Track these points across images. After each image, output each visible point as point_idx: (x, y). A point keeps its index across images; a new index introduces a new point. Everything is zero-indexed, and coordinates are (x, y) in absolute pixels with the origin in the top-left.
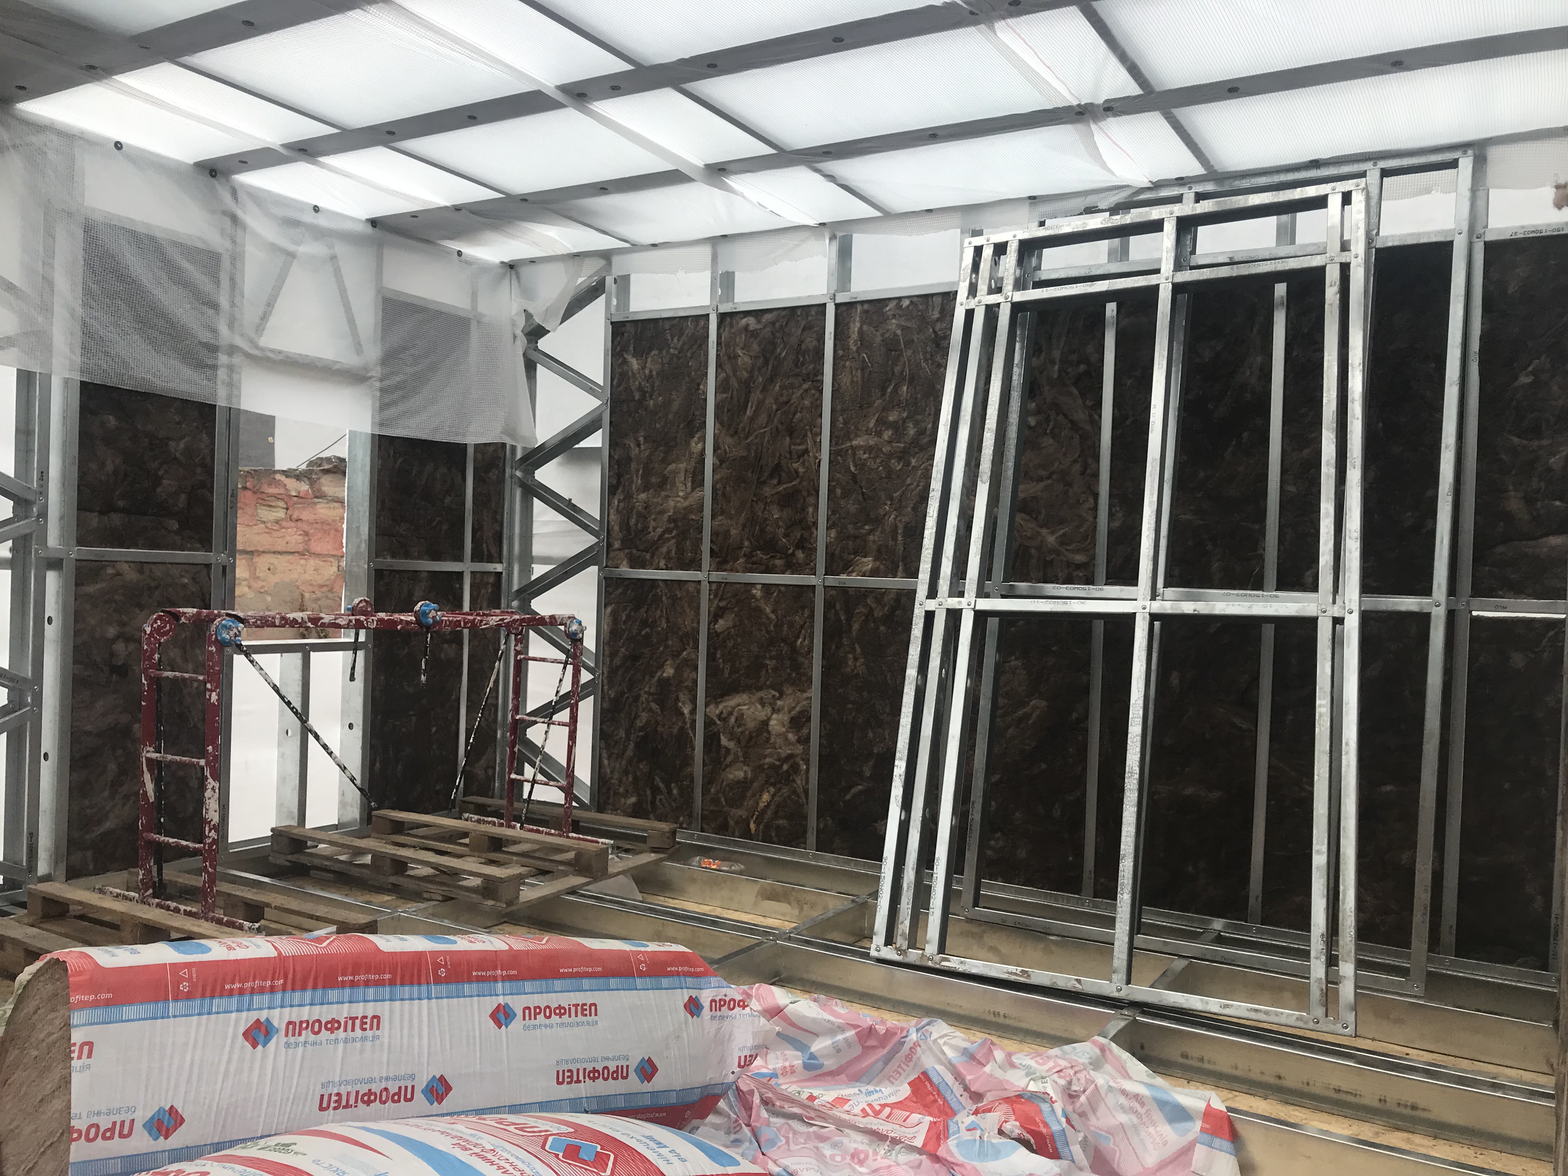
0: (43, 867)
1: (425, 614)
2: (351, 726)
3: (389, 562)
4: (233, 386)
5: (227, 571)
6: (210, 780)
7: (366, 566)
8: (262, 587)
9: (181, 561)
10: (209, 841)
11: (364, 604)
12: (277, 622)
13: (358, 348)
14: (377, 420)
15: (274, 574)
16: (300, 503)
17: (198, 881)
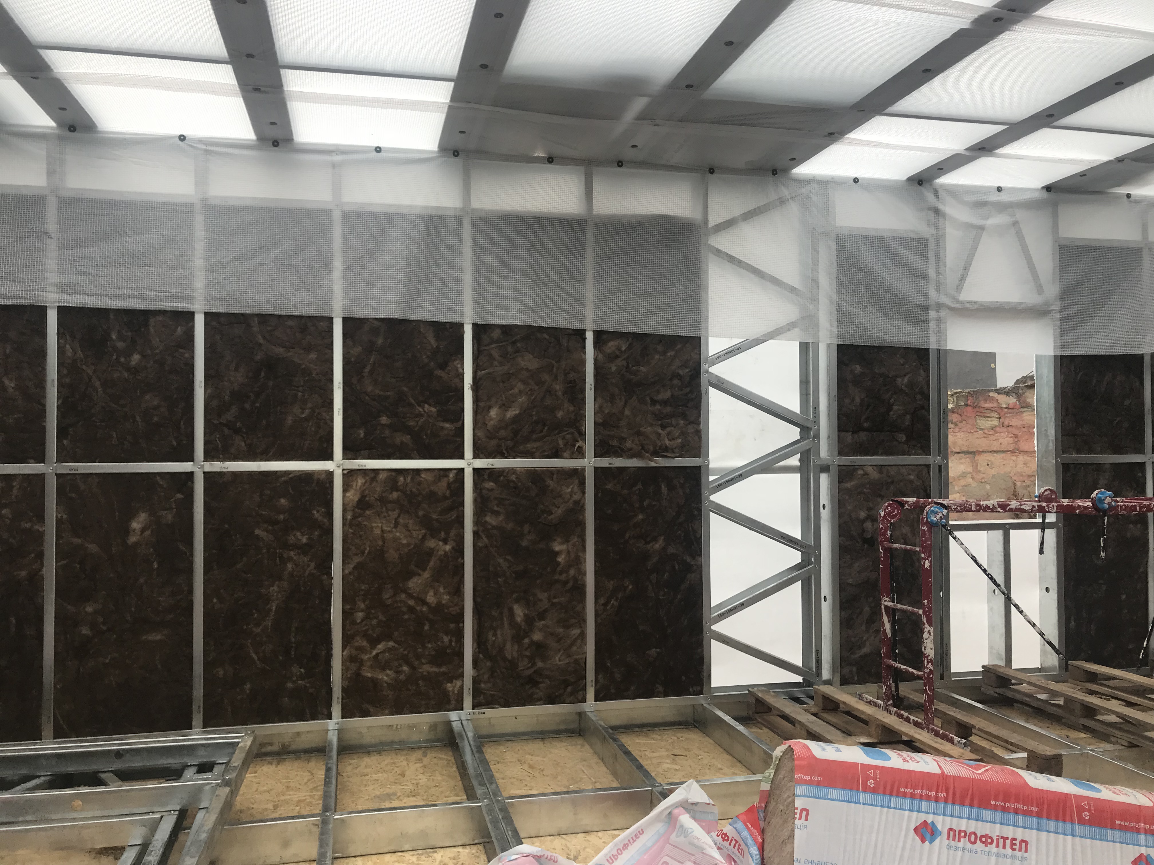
0: (826, 674)
1: (1101, 501)
2: (1047, 590)
3: (1073, 457)
4: (941, 333)
5: (942, 469)
6: (926, 625)
7: (1054, 461)
8: (983, 478)
9: (909, 463)
10: (927, 671)
11: (1049, 492)
12: (973, 509)
13: (1040, 289)
14: (1059, 343)
15: (992, 468)
16: (1010, 413)
17: (922, 699)
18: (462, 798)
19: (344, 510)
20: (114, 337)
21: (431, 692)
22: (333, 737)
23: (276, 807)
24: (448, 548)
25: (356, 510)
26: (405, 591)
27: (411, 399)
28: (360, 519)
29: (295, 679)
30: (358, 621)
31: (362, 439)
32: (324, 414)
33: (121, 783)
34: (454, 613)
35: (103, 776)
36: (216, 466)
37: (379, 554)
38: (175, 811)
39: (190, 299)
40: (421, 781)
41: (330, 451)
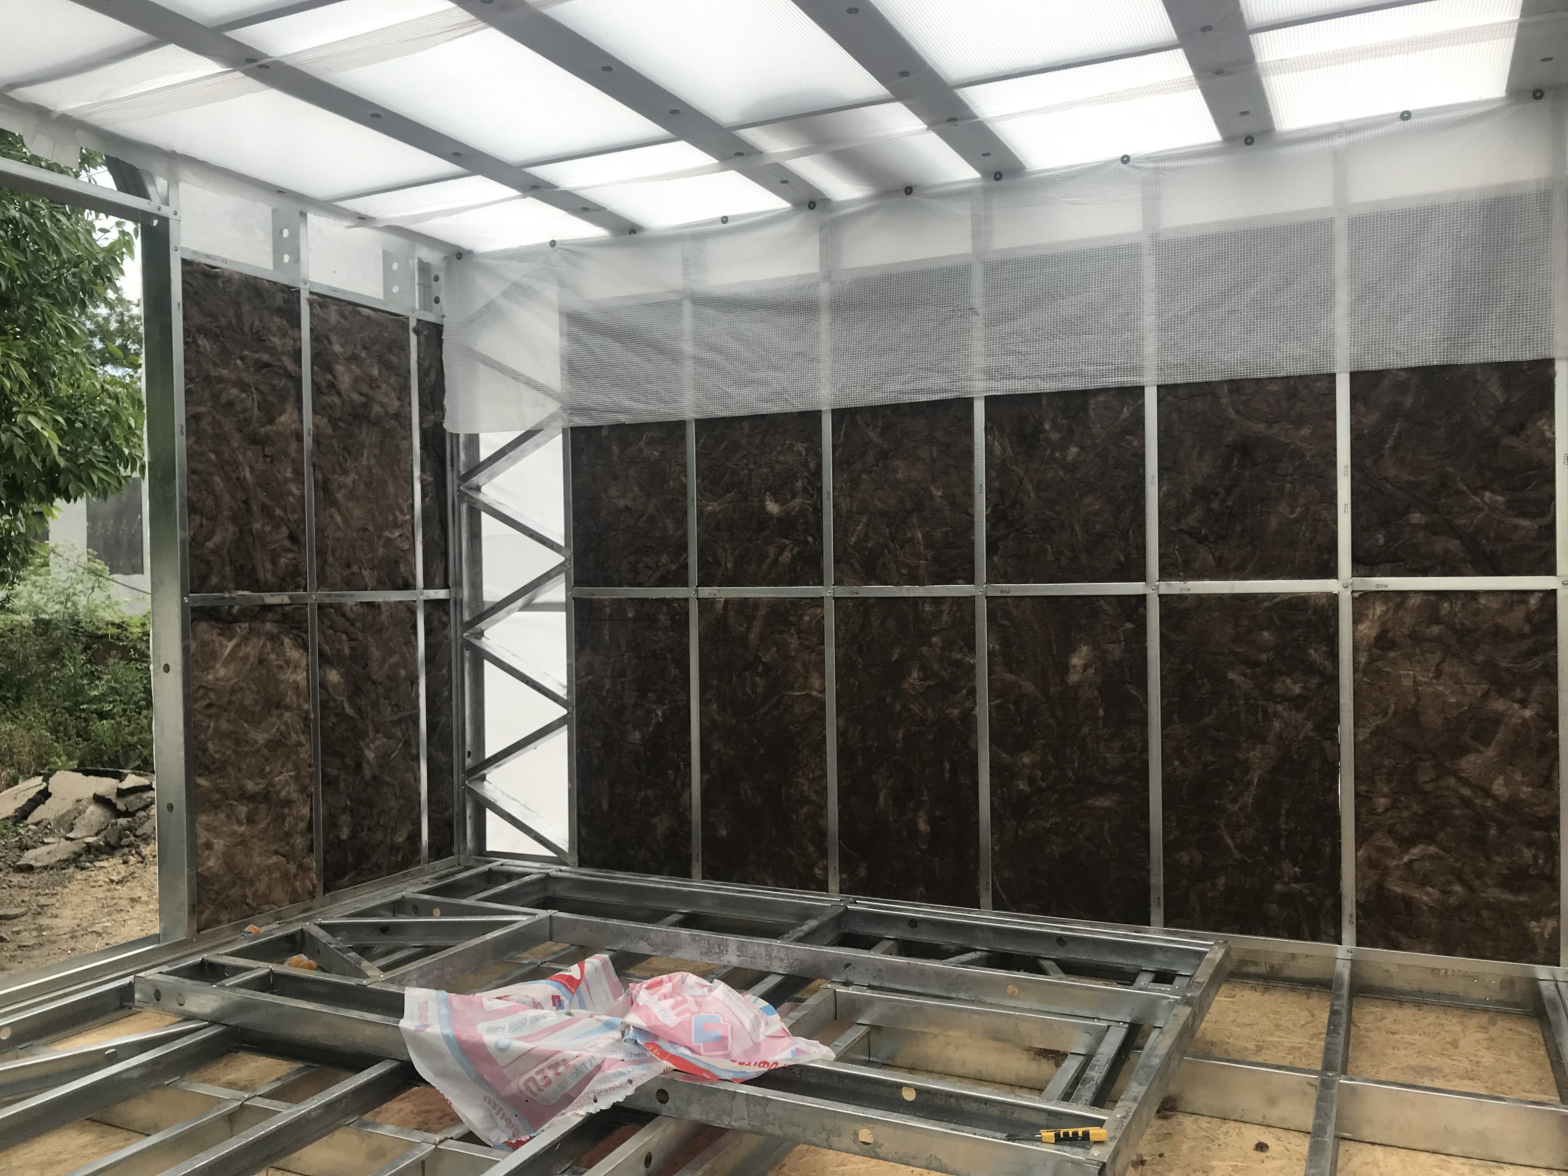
18: (1553, 1098)
19: (1356, 649)
20: (1047, 427)
21: (1503, 931)
22: (1344, 970)
23: (1259, 1049)
24: (1528, 713)
25: (1374, 650)
26: (1456, 774)
27: (1459, 484)
28: (1379, 664)
29: (1287, 880)
30: (1379, 811)
31: (1380, 547)
32: (1324, 512)
33: (1063, 976)
34: (1542, 815)
35: (1044, 963)
36: (1176, 587)
37: (1413, 717)
38: (1124, 1023)
39: (1138, 370)
40: (1483, 1060)
41: (1333, 564)
